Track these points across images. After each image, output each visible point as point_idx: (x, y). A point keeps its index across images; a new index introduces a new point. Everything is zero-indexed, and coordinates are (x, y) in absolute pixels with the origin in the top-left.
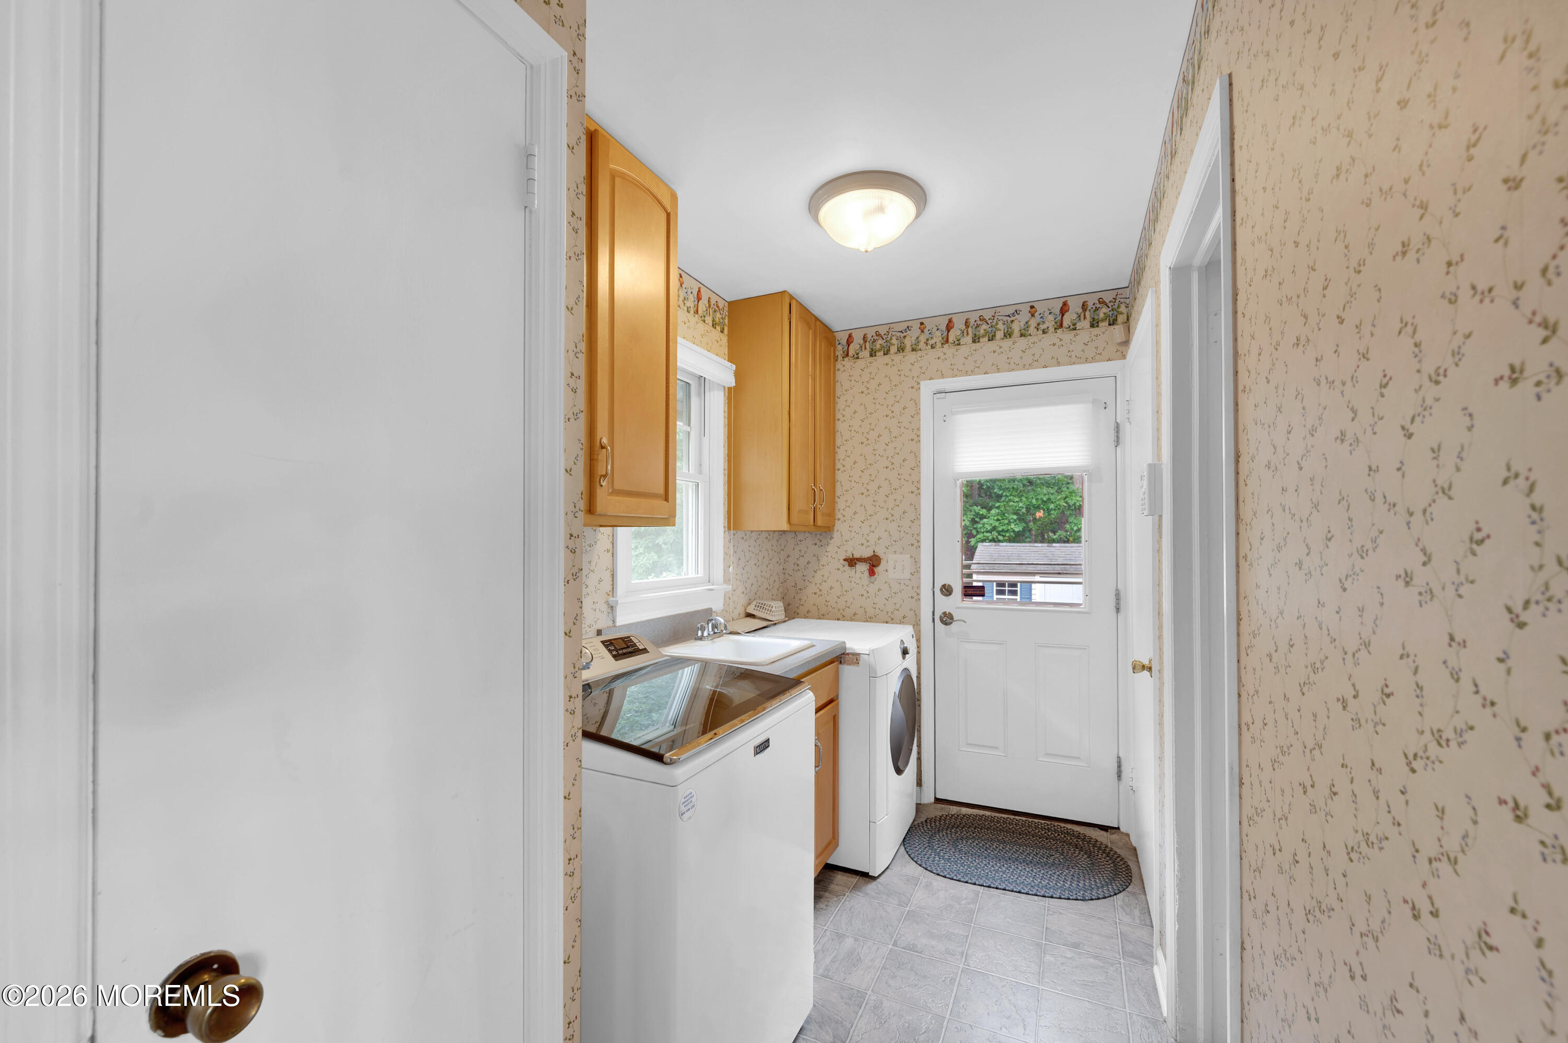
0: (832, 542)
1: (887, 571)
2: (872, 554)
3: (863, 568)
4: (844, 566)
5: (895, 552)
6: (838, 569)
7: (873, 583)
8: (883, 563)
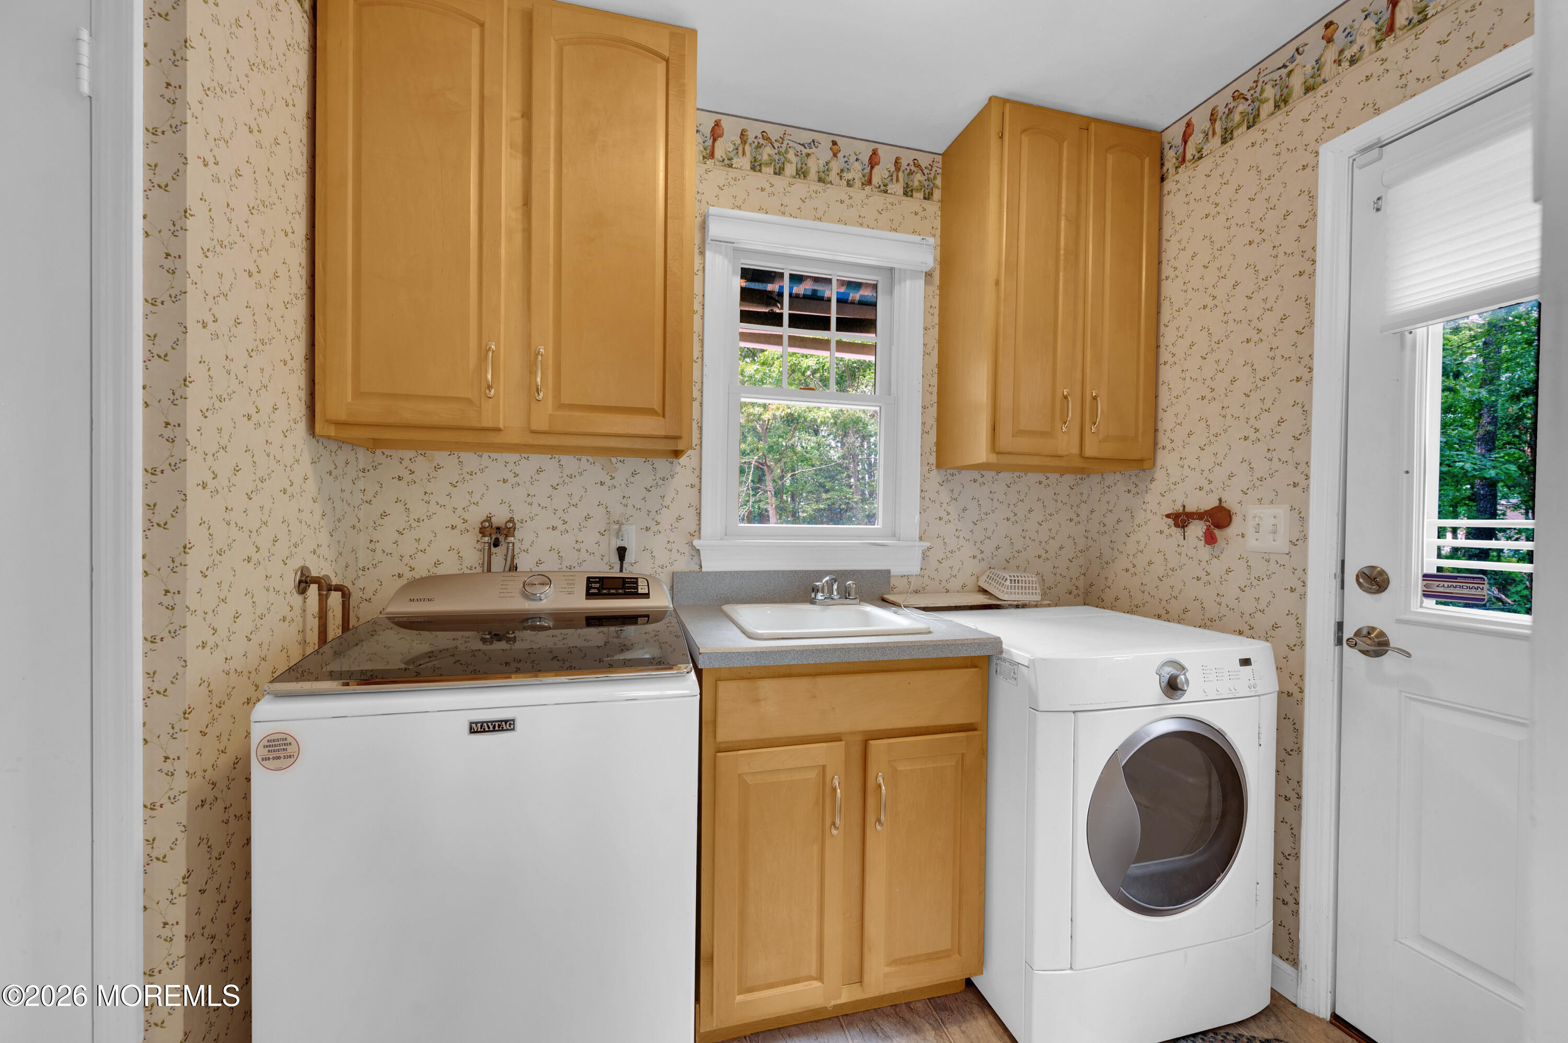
0: (1152, 486)
1: (1243, 536)
2: (1216, 504)
3: (1197, 529)
4: (1170, 527)
5: (1260, 500)
6: (1161, 532)
7: (1217, 557)
8: (1236, 520)
